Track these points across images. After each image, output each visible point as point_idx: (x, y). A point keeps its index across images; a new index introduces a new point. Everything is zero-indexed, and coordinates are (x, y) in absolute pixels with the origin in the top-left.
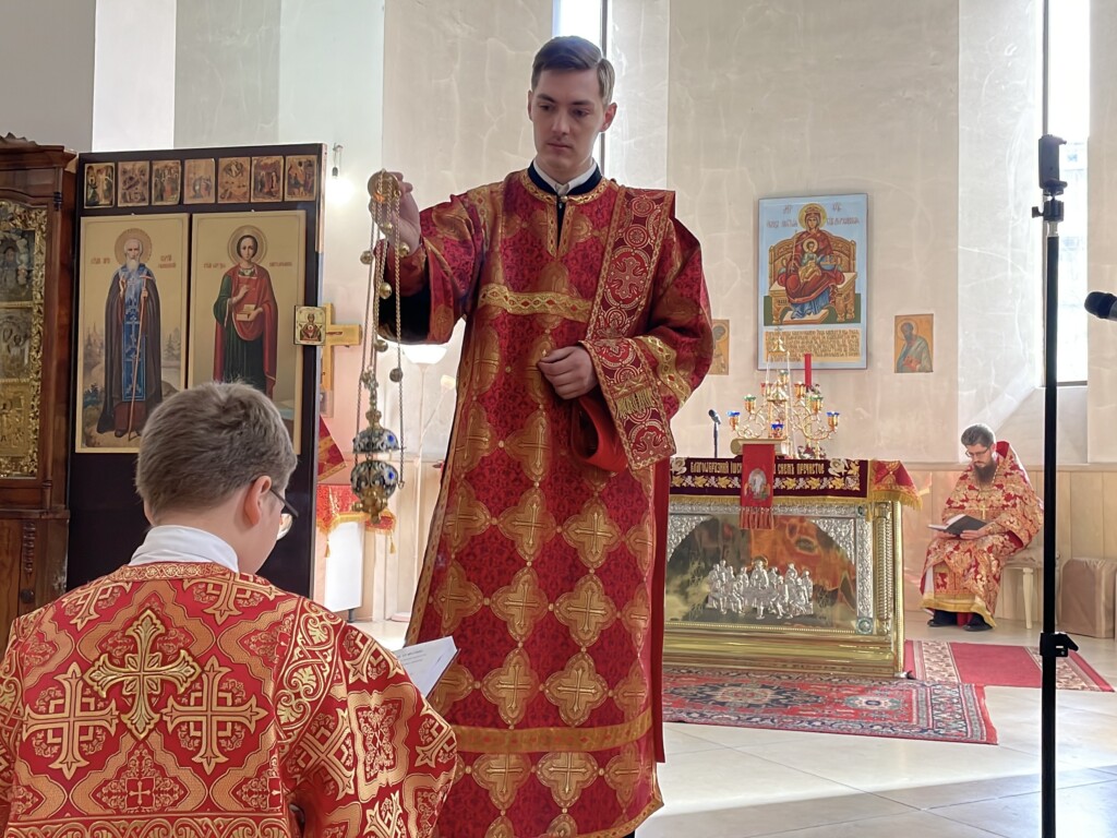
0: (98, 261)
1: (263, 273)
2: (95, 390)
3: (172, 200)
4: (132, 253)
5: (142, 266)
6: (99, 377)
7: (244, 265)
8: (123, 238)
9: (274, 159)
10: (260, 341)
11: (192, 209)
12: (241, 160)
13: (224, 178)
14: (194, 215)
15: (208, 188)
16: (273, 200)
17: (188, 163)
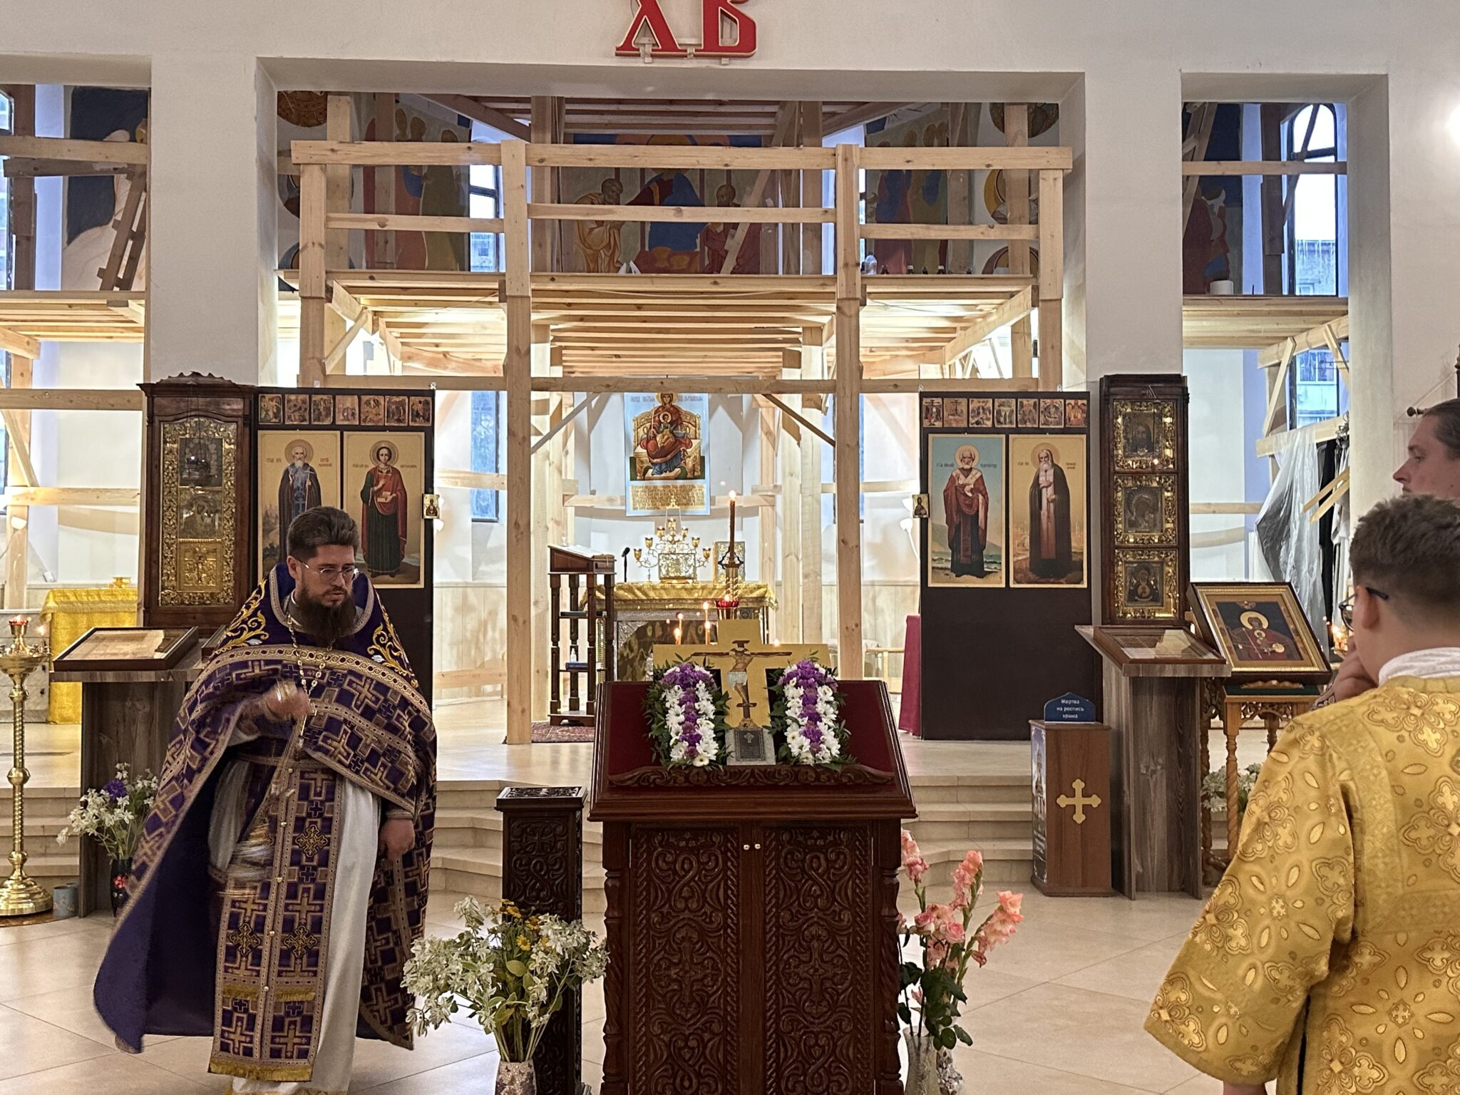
0: (272, 461)
1: (396, 472)
3: (328, 422)
4: (298, 456)
5: (306, 465)
6: (275, 538)
7: (382, 466)
8: (291, 446)
10: (395, 514)
11: (343, 429)
12: (376, 397)
13: (365, 408)
14: (345, 433)
15: (353, 415)
16: (402, 425)
17: (338, 397)
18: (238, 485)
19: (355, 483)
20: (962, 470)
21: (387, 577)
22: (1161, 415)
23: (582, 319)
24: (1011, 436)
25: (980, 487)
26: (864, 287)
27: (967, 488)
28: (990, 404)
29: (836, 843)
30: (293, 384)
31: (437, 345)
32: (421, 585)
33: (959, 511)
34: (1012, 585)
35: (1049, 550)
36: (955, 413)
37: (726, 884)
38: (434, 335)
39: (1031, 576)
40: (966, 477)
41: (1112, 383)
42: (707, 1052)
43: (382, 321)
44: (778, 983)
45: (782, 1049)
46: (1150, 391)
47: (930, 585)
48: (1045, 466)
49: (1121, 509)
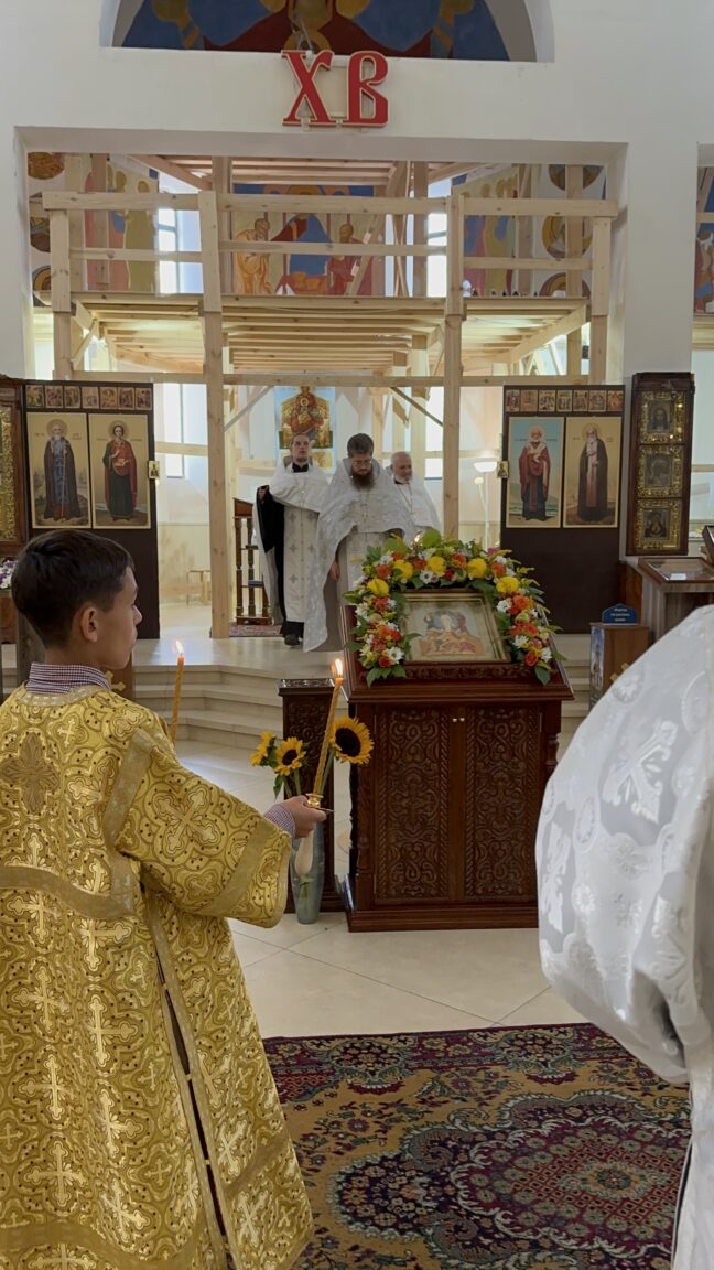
0: (37, 435)
1: (128, 444)
2: (41, 497)
3: (77, 406)
4: (56, 432)
5: (63, 439)
6: (43, 491)
7: (117, 439)
8: (51, 424)
9: (128, 389)
10: (128, 475)
11: (88, 411)
12: (111, 388)
13: (103, 397)
14: (90, 415)
15: (95, 401)
16: (130, 409)
17: (83, 388)
18: (14, 453)
19: (99, 452)
20: (533, 443)
21: (125, 521)
22: (673, 403)
23: (252, 328)
24: (568, 418)
25: (545, 455)
26: (465, 306)
27: (536, 457)
28: (554, 395)
29: (516, 717)
30: (51, 379)
31: (142, 347)
32: (148, 526)
33: (529, 473)
34: (565, 526)
35: (591, 502)
36: (529, 401)
37: (440, 745)
38: (141, 339)
39: (580, 520)
40: (535, 448)
41: (642, 378)
42: (427, 855)
43: (106, 330)
44: (475, 809)
45: (477, 853)
46: (668, 385)
47: (508, 526)
48: (591, 440)
49: (642, 471)
